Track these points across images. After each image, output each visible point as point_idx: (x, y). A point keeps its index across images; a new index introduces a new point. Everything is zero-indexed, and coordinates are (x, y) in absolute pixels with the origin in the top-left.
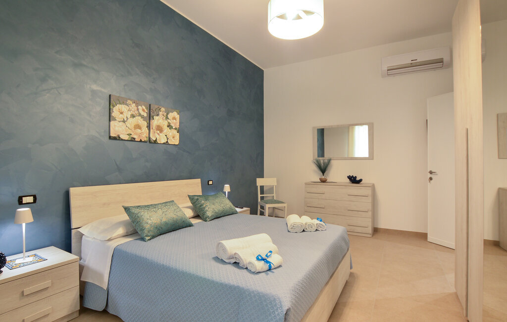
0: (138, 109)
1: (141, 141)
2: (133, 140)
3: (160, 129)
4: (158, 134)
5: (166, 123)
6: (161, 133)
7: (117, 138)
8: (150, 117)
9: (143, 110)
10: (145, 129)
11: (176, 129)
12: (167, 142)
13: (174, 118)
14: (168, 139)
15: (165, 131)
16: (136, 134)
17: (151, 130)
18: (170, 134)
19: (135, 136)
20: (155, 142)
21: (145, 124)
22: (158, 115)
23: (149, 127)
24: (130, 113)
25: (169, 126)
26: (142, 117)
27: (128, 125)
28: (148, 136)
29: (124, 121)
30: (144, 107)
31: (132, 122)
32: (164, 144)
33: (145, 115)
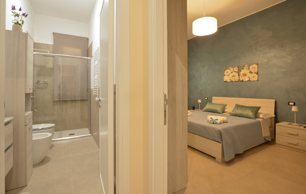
0: (234, 69)
1: (235, 81)
2: (232, 81)
3: (245, 75)
4: (244, 77)
5: (248, 71)
6: (245, 76)
7: (226, 82)
8: (239, 71)
9: (236, 69)
10: (237, 77)
11: (255, 73)
12: (249, 80)
13: (254, 68)
14: (250, 78)
15: (248, 75)
16: (233, 79)
17: (240, 76)
18: (251, 76)
19: (233, 80)
20: (242, 81)
21: (237, 74)
22: (243, 69)
23: (239, 75)
24: (230, 72)
25: (251, 72)
26: (236, 72)
27: (230, 76)
28: (238, 79)
29: (228, 75)
30: (236, 68)
31: (231, 75)
32: (247, 81)
33: (237, 71)
